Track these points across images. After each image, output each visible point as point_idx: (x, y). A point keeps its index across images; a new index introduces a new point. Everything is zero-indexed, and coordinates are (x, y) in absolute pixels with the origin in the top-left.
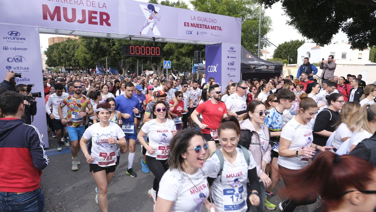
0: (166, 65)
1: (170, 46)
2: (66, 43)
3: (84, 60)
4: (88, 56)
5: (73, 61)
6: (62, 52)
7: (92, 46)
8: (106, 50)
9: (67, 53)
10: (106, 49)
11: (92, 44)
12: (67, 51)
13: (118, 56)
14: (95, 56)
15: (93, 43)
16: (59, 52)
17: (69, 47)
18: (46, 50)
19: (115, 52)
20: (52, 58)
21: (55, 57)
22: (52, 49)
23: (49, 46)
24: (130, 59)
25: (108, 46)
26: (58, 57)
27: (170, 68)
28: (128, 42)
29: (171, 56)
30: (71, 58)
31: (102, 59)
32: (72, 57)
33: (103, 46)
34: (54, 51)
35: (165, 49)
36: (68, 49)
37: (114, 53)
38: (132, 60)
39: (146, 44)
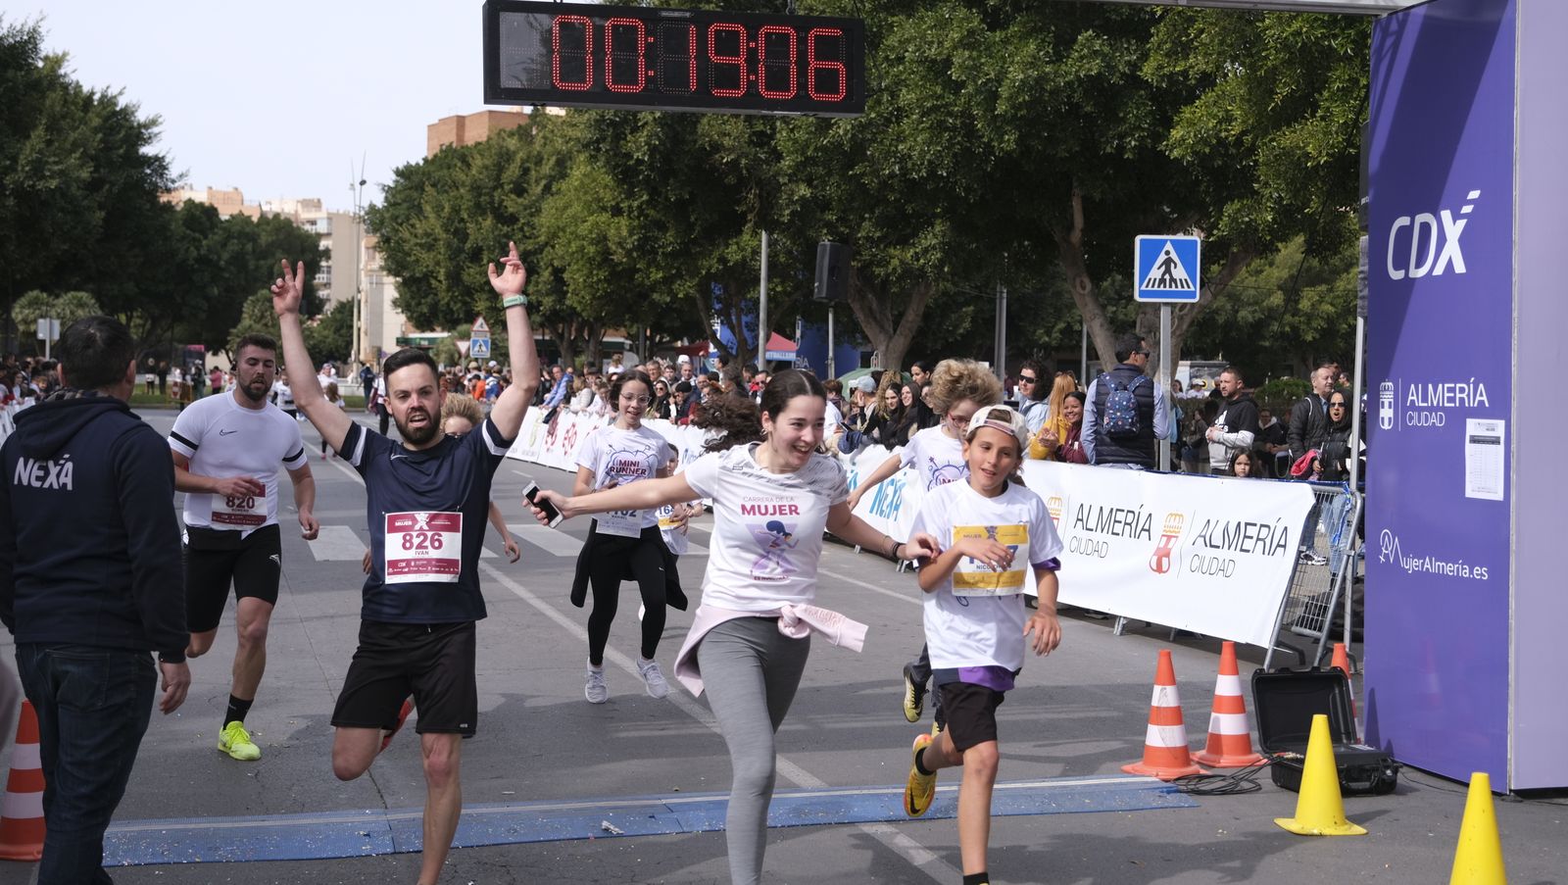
0: (1156, 273)
1: (1229, 119)
2: (512, 143)
3: (599, 267)
4: (620, 230)
5: (546, 274)
6: (479, 209)
7: (638, 146)
8: (741, 179)
9: (512, 219)
10: (735, 163)
11: (635, 130)
12: (505, 204)
13: (828, 225)
14: (662, 227)
15: (646, 123)
16: (456, 210)
17: (526, 171)
18: (379, 201)
19: (804, 191)
20: (410, 256)
21: (430, 247)
22: (415, 195)
23: (398, 173)
24: (926, 251)
25: (756, 145)
26: (449, 246)
27: (1192, 295)
28: (886, 97)
29: (1237, 205)
30: (535, 252)
31: (733, 254)
32: (541, 253)
33: (717, 148)
34: (428, 208)
35: (1183, 140)
36: (520, 190)
37: (803, 198)
38: (939, 256)
39: (1017, 107)
